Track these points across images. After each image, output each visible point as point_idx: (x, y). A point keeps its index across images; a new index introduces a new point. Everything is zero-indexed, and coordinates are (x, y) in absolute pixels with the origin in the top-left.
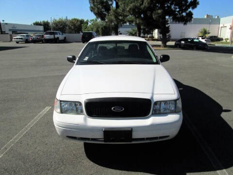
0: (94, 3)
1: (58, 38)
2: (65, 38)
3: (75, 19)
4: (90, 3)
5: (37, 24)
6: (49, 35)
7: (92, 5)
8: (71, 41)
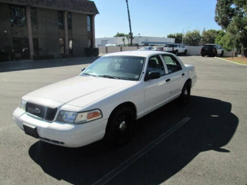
0: (219, 12)
1: (177, 50)
2: (186, 50)
3: (211, 31)
4: (216, 13)
5: (170, 37)
6: (168, 48)
7: (217, 15)
8: (191, 54)
